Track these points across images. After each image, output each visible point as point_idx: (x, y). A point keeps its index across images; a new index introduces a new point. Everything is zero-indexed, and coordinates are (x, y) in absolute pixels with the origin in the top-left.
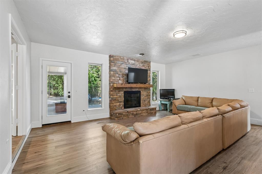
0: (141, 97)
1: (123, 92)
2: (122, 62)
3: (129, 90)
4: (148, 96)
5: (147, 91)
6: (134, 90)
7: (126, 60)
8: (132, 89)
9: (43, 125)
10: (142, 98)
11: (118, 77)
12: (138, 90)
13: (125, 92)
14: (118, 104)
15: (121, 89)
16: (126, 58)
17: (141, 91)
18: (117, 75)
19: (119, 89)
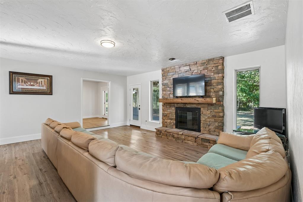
0: (201, 117)
1: (173, 108)
2: (173, 73)
3: (182, 106)
4: (215, 118)
5: (212, 108)
6: (188, 106)
7: (177, 69)
8: (186, 105)
9: (130, 125)
10: (203, 119)
11: (169, 91)
12: (197, 107)
13: (177, 109)
14: (169, 121)
15: (172, 104)
16: (178, 67)
17: (201, 109)
18: (168, 89)
19: (171, 104)
